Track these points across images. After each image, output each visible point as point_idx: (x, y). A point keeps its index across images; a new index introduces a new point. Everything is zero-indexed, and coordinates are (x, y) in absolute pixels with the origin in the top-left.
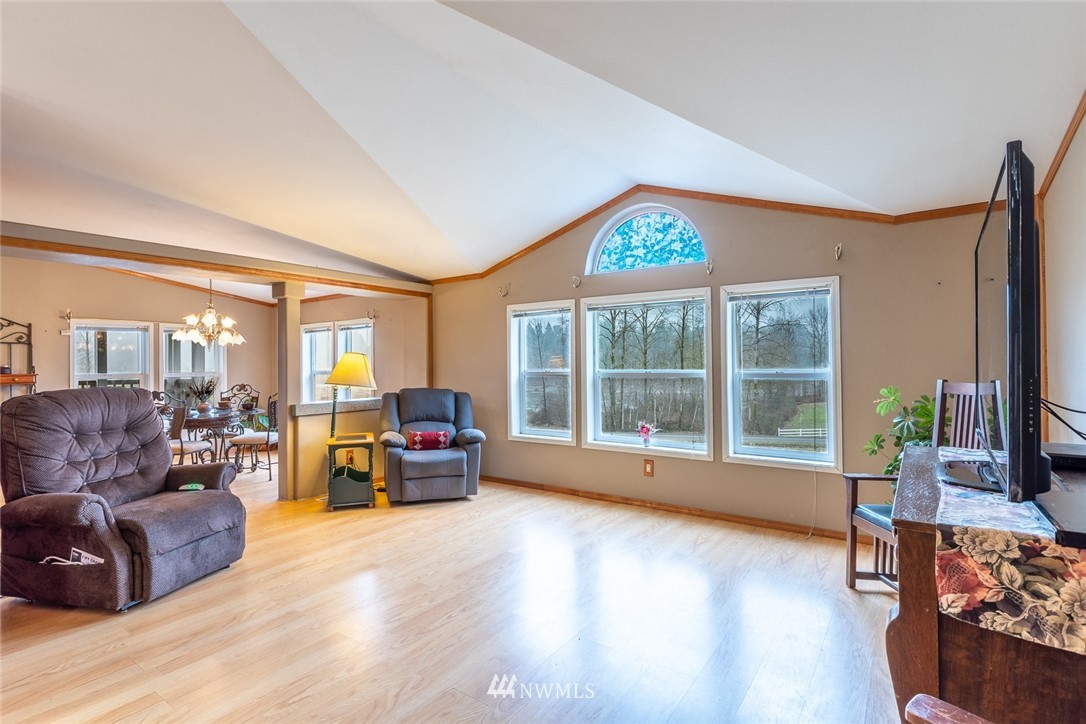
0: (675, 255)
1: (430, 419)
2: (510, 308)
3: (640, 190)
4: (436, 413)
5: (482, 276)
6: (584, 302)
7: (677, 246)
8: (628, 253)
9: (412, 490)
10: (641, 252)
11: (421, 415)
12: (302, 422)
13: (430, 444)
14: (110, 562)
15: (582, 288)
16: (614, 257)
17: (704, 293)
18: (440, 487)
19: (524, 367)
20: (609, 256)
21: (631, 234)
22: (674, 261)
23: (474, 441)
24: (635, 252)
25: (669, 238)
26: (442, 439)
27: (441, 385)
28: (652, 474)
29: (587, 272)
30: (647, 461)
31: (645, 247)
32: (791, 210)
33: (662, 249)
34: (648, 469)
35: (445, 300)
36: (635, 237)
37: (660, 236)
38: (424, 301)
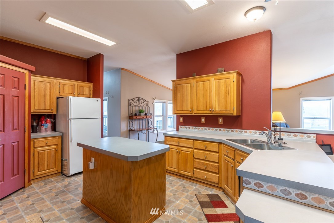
5: (288, 89)
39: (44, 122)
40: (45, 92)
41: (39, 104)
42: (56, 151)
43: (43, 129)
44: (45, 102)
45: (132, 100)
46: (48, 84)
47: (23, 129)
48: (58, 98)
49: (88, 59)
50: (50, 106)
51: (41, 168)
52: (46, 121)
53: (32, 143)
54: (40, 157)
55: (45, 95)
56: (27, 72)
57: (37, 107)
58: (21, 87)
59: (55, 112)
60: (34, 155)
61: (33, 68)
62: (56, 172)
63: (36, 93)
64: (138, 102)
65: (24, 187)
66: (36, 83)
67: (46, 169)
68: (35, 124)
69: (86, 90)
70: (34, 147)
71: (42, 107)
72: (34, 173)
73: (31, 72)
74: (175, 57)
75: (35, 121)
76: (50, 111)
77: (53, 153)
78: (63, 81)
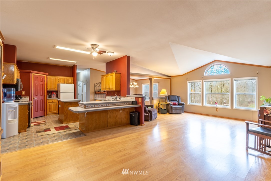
0: (223, 72)
1: (174, 100)
2: (188, 81)
3: (216, 61)
4: (175, 99)
5: (182, 76)
6: (204, 80)
7: (223, 71)
8: (213, 72)
9: (174, 112)
10: (215, 72)
11: (172, 100)
12: (154, 100)
13: (175, 104)
14: (149, 115)
15: (204, 78)
16: (210, 72)
17: (229, 79)
18: (178, 111)
19: (190, 92)
20: (209, 72)
21: (213, 68)
22: (222, 73)
23: (183, 104)
24: (214, 72)
25: (221, 69)
26: (177, 104)
27: (173, 94)
28: (218, 111)
29: (204, 75)
30: (217, 109)
31: (216, 71)
32: (248, 65)
33: (220, 71)
34: (217, 110)
35: (174, 80)
36: (214, 69)
37: (220, 69)
38: (170, 80)
39: (53, 94)
40: (53, 82)
41: (51, 87)
42: (56, 105)
43: (53, 96)
44: (53, 86)
45: (97, 84)
46: (54, 79)
47: (44, 95)
48: (58, 84)
49: (72, 66)
50: (55, 87)
51: (51, 110)
52: (54, 93)
53: (47, 101)
54: (50, 106)
55: (53, 83)
56: (45, 76)
57: (50, 88)
58: (44, 81)
59: (57, 90)
60: (48, 105)
61: (48, 74)
62: (56, 113)
63: (50, 82)
64: (100, 85)
65: (44, 116)
66: (50, 79)
67: (52, 111)
68: (50, 94)
69: (70, 81)
70: (48, 103)
71: (52, 88)
72: (48, 111)
73: (47, 75)
74: (105, 64)
75: (50, 93)
76: (55, 89)
77: (55, 105)
78: (60, 77)
